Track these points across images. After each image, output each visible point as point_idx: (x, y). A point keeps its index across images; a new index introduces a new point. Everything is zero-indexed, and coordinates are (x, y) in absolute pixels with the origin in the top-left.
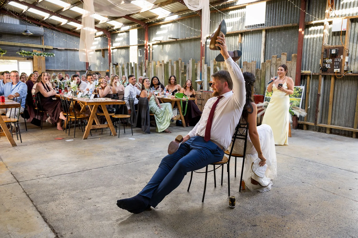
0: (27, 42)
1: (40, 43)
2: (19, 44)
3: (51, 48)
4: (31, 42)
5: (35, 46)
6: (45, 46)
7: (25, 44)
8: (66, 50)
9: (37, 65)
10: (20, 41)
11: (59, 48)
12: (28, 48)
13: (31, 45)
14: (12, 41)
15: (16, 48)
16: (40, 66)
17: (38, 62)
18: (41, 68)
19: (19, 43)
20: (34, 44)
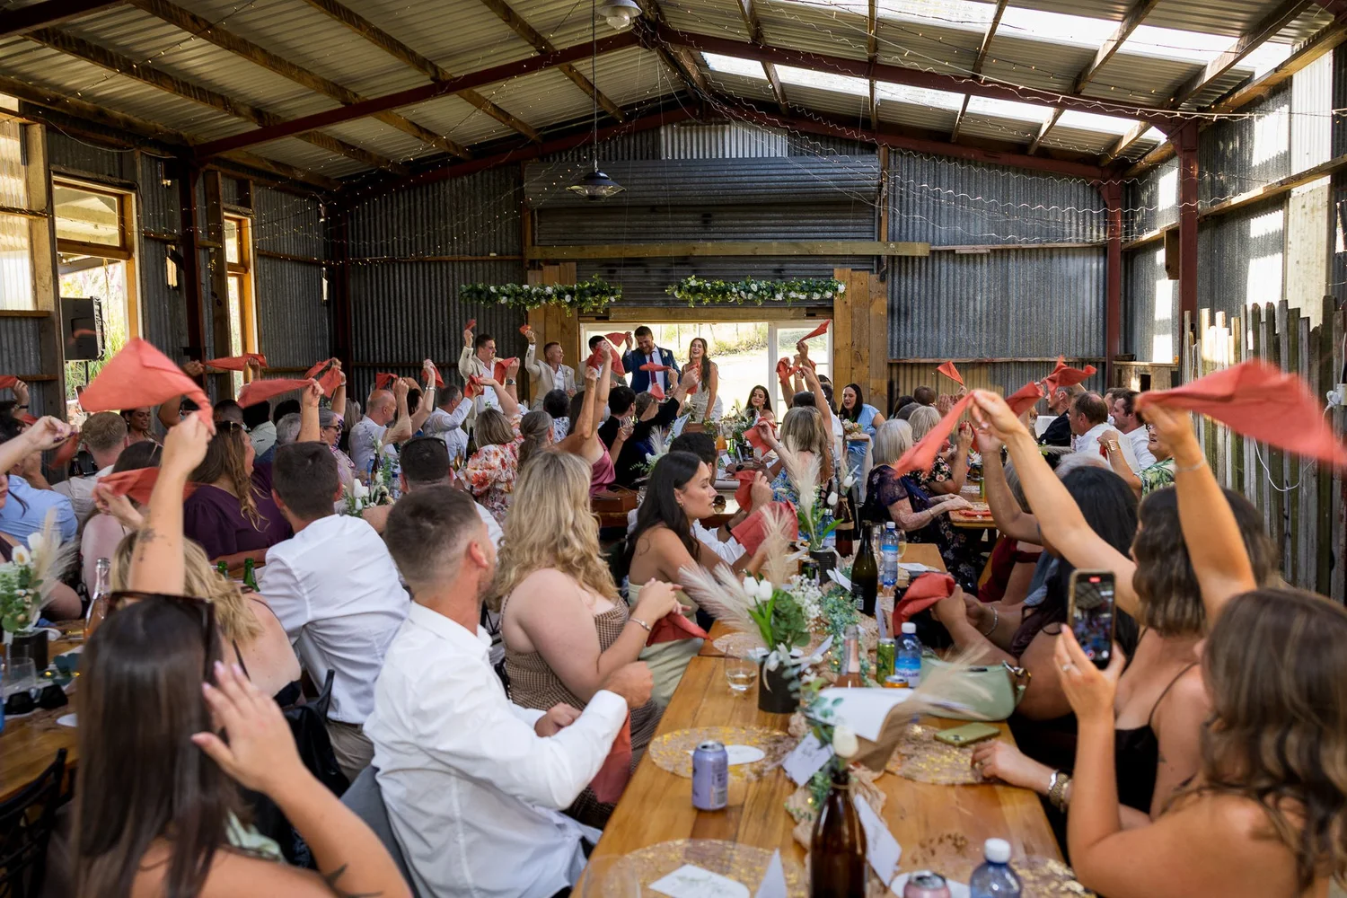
0: (812, 235)
1: (868, 235)
2: (775, 248)
3: (920, 250)
4: (827, 235)
5: (841, 248)
6: (892, 245)
7: (796, 245)
8: (1002, 254)
9: (850, 342)
10: (783, 235)
11: (962, 249)
12: (814, 262)
13: (823, 248)
14: (747, 235)
15: (764, 266)
16: (859, 346)
17: (853, 326)
18: (865, 353)
19: (775, 243)
20: (839, 243)
